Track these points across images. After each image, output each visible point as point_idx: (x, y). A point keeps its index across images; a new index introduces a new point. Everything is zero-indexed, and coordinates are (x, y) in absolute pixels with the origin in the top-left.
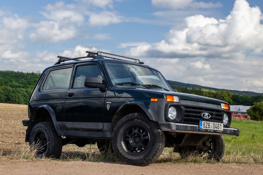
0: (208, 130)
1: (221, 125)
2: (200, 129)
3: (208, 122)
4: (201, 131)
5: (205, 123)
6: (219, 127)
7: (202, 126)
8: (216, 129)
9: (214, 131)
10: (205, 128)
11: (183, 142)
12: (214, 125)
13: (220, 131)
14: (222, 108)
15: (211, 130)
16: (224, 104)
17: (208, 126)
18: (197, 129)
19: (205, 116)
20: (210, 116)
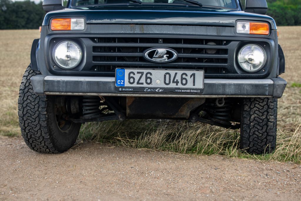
0: (144, 88)
1: (194, 75)
2: (119, 88)
3: (145, 71)
4: (121, 91)
5: (136, 73)
6: (187, 81)
7: (123, 81)
8: (177, 85)
9: (166, 91)
10: (135, 85)
11: (128, 111)
12: (167, 76)
13: (190, 89)
14: (238, 32)
15: (156, 88)
16: (249, 23)
17: (146, 80)
18: (110, 87)
19: (156, 55)
20: (176, 54)
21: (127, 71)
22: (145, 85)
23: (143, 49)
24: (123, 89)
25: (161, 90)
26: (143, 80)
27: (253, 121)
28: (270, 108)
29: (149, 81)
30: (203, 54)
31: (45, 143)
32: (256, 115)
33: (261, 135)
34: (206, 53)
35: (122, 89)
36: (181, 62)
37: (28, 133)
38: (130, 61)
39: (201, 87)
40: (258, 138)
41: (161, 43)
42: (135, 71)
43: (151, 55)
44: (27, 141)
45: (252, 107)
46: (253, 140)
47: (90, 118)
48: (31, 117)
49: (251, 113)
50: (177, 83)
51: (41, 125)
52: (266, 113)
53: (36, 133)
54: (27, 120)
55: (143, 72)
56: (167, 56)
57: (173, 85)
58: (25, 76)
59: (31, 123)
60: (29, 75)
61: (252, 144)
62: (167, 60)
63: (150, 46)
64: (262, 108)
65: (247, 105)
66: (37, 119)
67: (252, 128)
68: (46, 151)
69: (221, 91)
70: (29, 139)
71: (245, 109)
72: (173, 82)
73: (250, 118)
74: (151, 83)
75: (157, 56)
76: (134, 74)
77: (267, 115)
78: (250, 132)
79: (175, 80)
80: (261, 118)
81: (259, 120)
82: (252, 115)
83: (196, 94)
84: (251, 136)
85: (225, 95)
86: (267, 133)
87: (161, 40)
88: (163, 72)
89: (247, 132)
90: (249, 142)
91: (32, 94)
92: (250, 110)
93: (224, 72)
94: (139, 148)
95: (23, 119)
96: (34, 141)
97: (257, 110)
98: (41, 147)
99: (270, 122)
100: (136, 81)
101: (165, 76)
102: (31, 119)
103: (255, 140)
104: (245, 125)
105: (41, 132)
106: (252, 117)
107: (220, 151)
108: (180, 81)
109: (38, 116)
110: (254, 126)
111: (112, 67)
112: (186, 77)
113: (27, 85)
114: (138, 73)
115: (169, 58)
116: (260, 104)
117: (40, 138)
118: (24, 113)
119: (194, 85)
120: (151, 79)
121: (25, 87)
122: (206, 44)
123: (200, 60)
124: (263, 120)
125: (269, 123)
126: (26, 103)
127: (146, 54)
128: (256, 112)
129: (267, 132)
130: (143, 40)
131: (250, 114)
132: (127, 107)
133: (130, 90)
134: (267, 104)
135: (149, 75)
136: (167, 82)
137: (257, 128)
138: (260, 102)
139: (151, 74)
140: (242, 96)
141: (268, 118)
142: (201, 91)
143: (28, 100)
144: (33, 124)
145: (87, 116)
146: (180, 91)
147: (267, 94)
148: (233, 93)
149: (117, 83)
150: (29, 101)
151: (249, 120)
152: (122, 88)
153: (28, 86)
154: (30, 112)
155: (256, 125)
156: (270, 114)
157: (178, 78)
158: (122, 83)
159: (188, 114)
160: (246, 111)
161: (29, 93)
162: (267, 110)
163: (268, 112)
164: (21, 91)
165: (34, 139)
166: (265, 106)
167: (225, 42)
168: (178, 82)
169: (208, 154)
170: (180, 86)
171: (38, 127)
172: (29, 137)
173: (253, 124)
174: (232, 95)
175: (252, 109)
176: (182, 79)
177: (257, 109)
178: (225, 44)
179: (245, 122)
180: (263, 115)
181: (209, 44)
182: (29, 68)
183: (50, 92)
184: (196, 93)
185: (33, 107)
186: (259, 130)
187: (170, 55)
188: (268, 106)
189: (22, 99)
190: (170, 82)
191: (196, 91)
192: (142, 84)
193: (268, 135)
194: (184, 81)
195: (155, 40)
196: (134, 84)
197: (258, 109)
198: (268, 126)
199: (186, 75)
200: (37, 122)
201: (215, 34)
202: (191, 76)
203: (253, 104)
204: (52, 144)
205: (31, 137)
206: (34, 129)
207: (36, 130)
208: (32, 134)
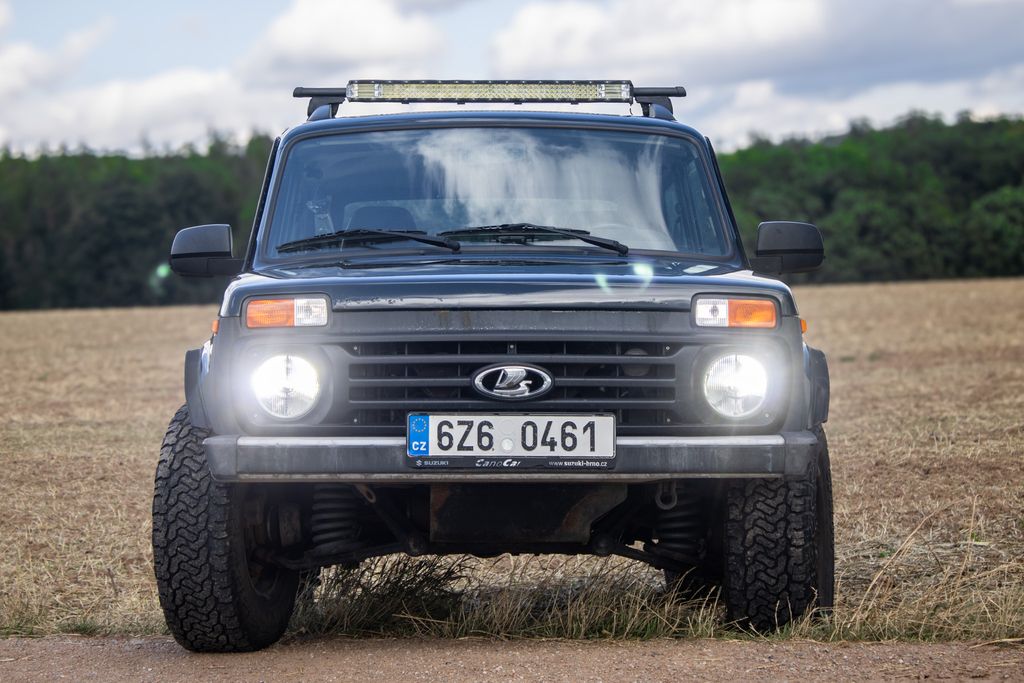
0: (475, 459)
1: (591, 425)
2: (415, 459)
3: (477, 419)
4: (420, 468)
5: (455, 424)
6: (575, 440)
7: (425, 443)
8: (552, 449)
9: (527, 464)
10: (453, 452)
11: (434, 526)
12: (529, 429)
13: (585, 459)
14: (698, 323)
15: (503, 459)
16: (726, 301)
17: (480, 441)
18: (395, 458)
19: (501, 382)
20: (549, 380)
21: (434, 421)
22: (477, 452)
23: (471, 369)
24: (426, 463)
25: (514, 464)
26: (472, 440)
27: (752, 546)
28: (794, 512)
29: (485, 441)
30: (615, 377)
31: (219, 617)
32: (758, 531)
33: (773, 581)
34: (622, 375)
35: (423, 464)
36: (562, 397)
37: (178, 589)
38: (439, 399)
39: (610, 453)
40: (767, 590)
41: (513, 354)
42: (454, 419)
43: (490, 381)
44: (172, 614)
45: (748, 510)
46: (756, 595)
47: (334, 551)
48: (188, 546)
49: (747, 526)
50: (552, 444)
51: (212, 567)
52: (782, 524)
53: (198, 589)
54: (176, 555)
55: (472, 422)
56: (527, 385)
57: (542, 451)
58: (167, 445)
59: (187, 562)
60: (178, 441)
61: (754, 605)
62: (527, 394)
63: (486, 361)
64: (773, 510)
65: (737, 505)
66: (203, 553)
67: (749, 565)
68: (217, 641)
69: (657, 463)
70: (178, 607)
71: (732, 517)
72: (544, 443)
73: (745, 538)
74: (490, 445)
75: (503, 385)
76: (451, 426)
77: (786, 528)
78: (746, 574)
79: (548, 440)
80: (772, 536)
81: (765, 542)
82: (749, 530)
83: (598, 470)
84: (750, 585)
85: (667, 472)
86: (790, 576)
87: (512, 347)
88: (519, 420)
89: (738, 574)
90: (745, 603)
91: (191, 489)
92: (744, 518)
93: (669, 420)
94: (460, 636)
95: (166, 553)
96: (191, 613)
97: (760, 518)
98: (208, 630)
99: (794, 546)
100: (456, 443)
101: (524, 430)
102: (187, 551)
103: (760, 597)
104: (733, 558)
105: (213, 585)
106: (750, 535)
107: (674, 629)
108: (558, 440)
109: (206, 544)
110: (754, 558)
111: (392, 414)
112: (574, 432)
113: (176, 466)
114: (461, 423)
115: (532, 388)
116: (769, 502)
117: (209, 602)
118: (170, 537)
119: (593, 449)
120: (490, 437)
121: (172, 471)
122: (623, 354)
123: (610, 392)
124: (776, 542)
125: (792, 549)
126: (174, 510)
127: (478, 381)
128: (760, 522)
129: (788, 574)
130: (469, 347)
131: (743, 528)
132: (432, 514)
133: (443, 463)
134: (785, 501)
135: (485, 429)
136: (529, 443)
137: (764, 564)
138: (767, 498)
139: (490, 425)
140: (709, 476)
141: (790, 537)
142: (611, 465)
143: (180, 503)
144: (192, 566)
145: (325, 548)
146: (561, 464)
147: (770, 470)
148: (687, 468)
149: (410, 447)
150: (182, 506)
151: (743, 544)
152: (423, 459)
153: (178, 469)
154: (186, 534)
155: (759, 557)
156: (793, 525)
157: (555, 433)
158: (422, 449)
159: (587, 532)
160: (733, 520)
161: (181, 486)
162: (786, 516)
163: (788, 523)
164: (160, 482)
165: (191, 607)
166: (780, 507)
167: (668, 348)
168: (555, 444)
169: (641, 635)
170: (559, 451)
171: (205, 573)
172: (178, 601)
173: (753, 553)
174: (684, 472)
175: (748, 514)
176: (564, 435)
177: (760, 514)
178: (669, 353)
179: (733, 550)
180: (775, 530)
181: (629, 353)
182: (176, 424)
183: (252, 473)
184: (599, 468)
185: (193, 521)
186: (768, 568)
187: (535, 381)
188: (789, 506)
189: (163, 502)
190: (535, 443)
191: (597, 464)
192: (470, 448)
193: (790, 580)
194: (569, 442)
195: (498, 347)
196: (451, 449)
197: (763, 516)
198: (789, 558)
199: (574, 427)
200: (202, 559)
201: (644, 329)
202: (585, 429)
203: (751, 503)
204: (236, 618)
205: (184, 601)
206: (194, 578)
207: (199, 580)
208: (187, 591)
